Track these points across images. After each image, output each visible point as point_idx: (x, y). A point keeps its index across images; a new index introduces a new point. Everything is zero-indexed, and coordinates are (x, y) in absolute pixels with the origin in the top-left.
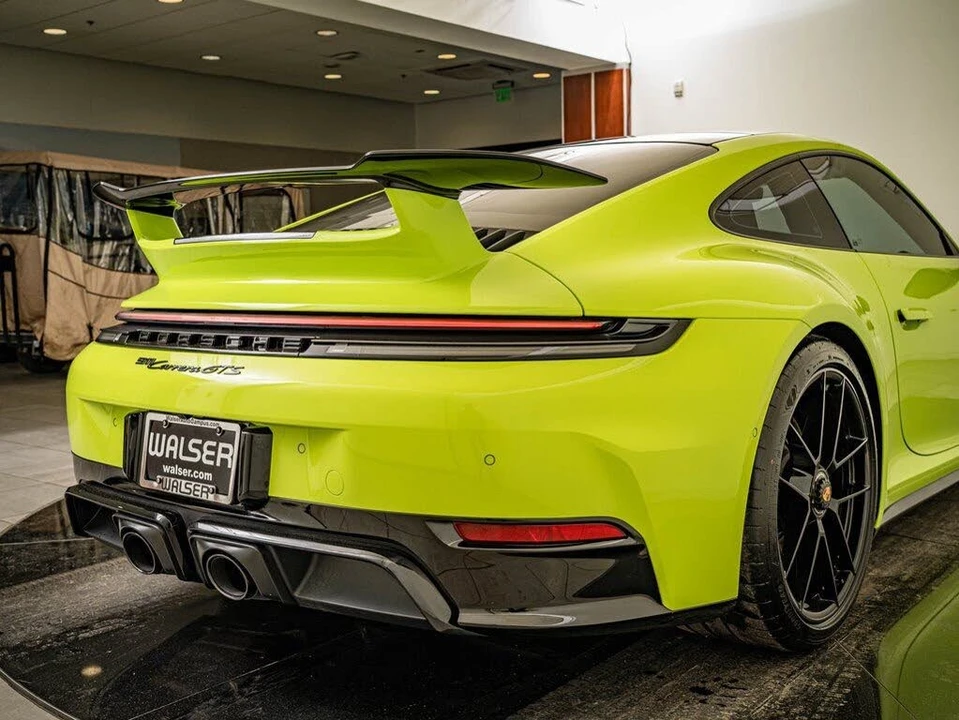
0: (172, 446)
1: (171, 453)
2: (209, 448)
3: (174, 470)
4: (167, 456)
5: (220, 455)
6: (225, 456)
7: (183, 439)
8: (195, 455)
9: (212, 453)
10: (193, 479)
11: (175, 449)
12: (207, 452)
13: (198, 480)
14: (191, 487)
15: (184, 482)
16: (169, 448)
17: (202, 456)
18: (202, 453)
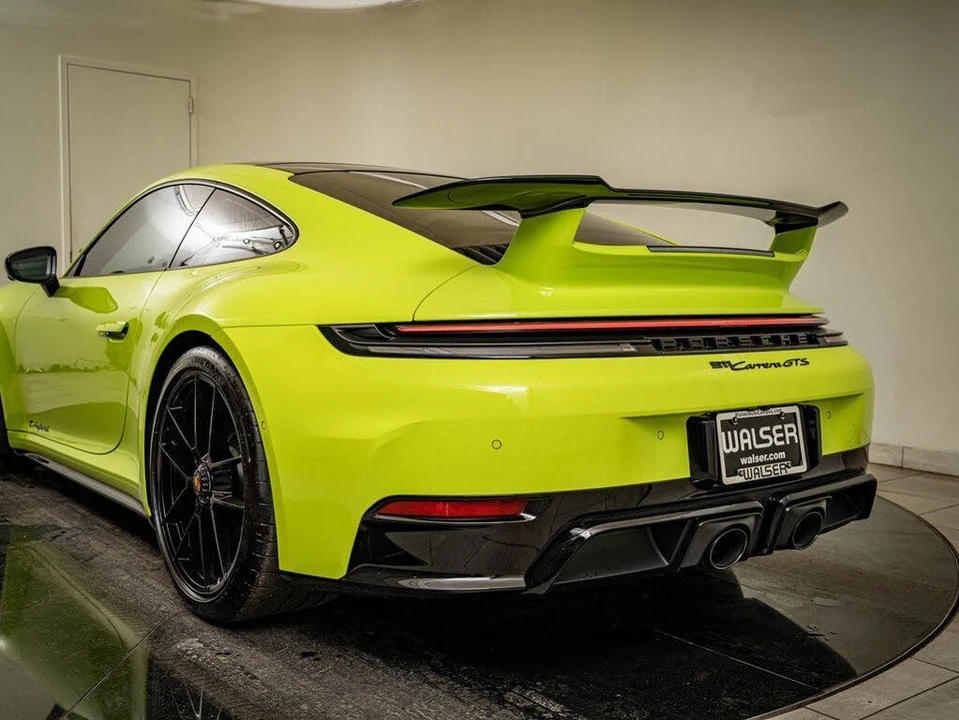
0: (746, 439)
1: (746, 445)
2: (778, 431)
3: (751, 460)
4: (743, 449)
5: (788, 435)
6: (791, 434)
7: (753, 430)
8: (767, 441)
9: (781, 435)
10: (771, 462)
11: (748, 441)
12: (776, 436)
13: (774, 461)
14: (771, 468)
15: (763, 467)
16: (743, 442)
17: (774, 440)
18: (773, 437)
